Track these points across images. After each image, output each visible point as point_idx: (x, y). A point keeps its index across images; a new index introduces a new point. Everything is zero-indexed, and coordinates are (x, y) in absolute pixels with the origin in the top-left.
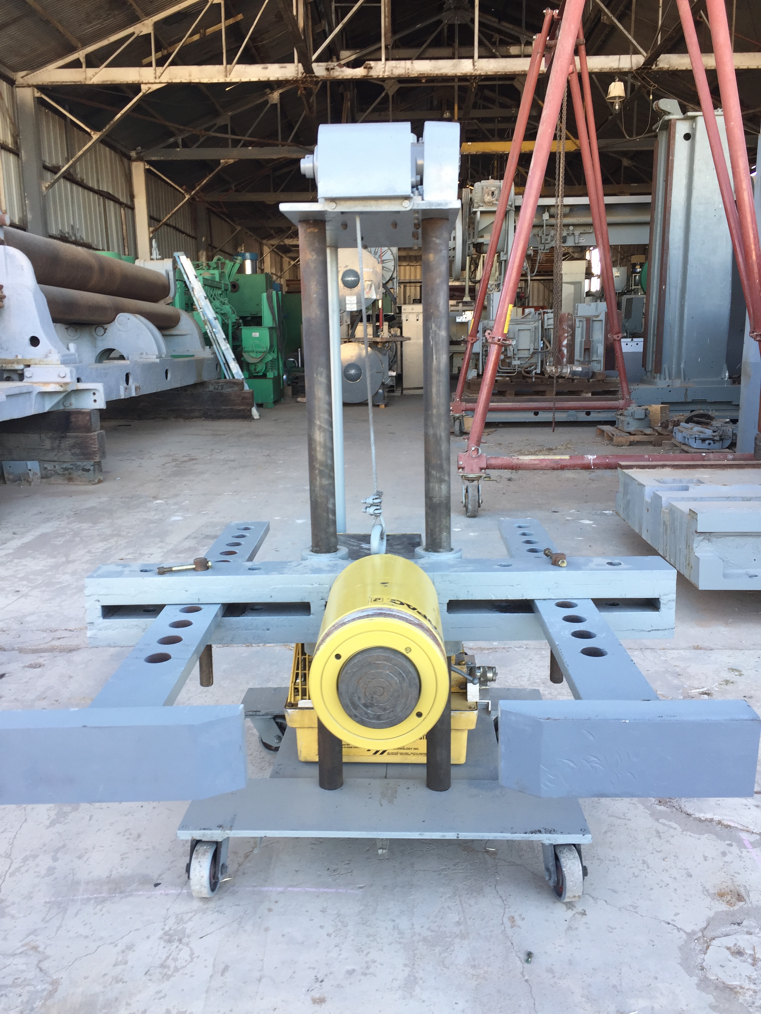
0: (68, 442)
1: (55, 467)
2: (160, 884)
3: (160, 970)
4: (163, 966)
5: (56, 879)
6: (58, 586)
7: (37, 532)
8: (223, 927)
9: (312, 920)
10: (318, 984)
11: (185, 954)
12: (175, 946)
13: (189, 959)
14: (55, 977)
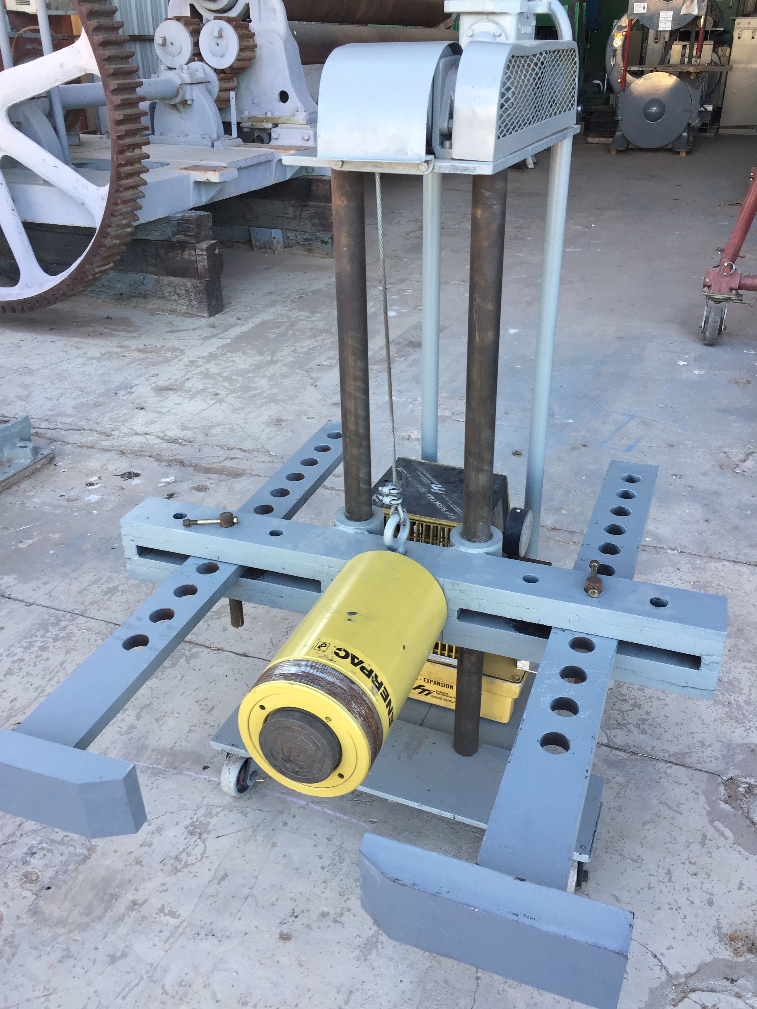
0: (309, 212)
1: (297, 237)
2: (208, 767)
3: (173, 861)
4: (177, 858)
5: (132, 738)
6: (252, 393)
7: (257, 320)
8: (239, 831)
9: (315, 846)
10: (293, 918)
11: (197, 852)
12: (195, 839)
13: (199, 857)
14: (94, 844)
